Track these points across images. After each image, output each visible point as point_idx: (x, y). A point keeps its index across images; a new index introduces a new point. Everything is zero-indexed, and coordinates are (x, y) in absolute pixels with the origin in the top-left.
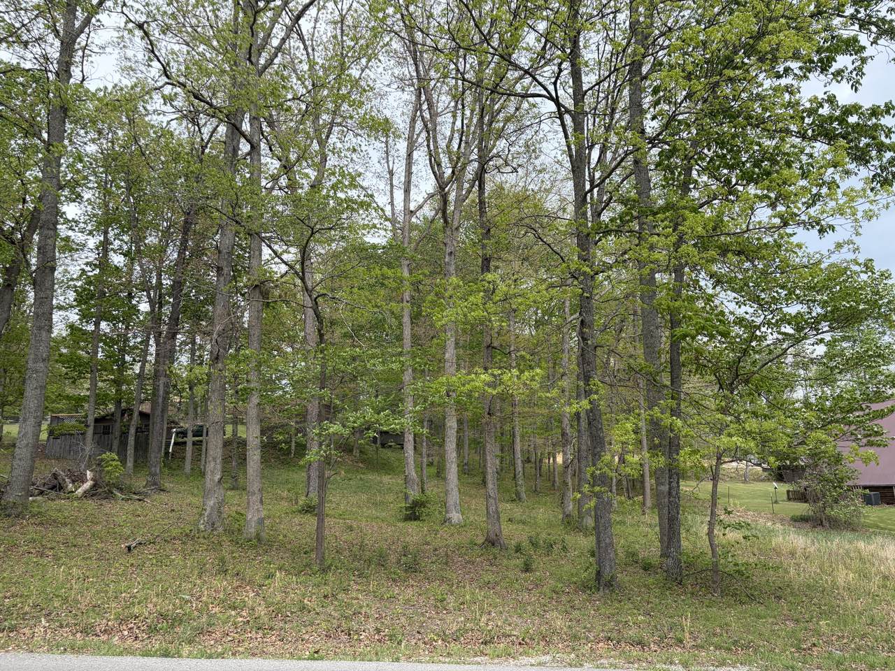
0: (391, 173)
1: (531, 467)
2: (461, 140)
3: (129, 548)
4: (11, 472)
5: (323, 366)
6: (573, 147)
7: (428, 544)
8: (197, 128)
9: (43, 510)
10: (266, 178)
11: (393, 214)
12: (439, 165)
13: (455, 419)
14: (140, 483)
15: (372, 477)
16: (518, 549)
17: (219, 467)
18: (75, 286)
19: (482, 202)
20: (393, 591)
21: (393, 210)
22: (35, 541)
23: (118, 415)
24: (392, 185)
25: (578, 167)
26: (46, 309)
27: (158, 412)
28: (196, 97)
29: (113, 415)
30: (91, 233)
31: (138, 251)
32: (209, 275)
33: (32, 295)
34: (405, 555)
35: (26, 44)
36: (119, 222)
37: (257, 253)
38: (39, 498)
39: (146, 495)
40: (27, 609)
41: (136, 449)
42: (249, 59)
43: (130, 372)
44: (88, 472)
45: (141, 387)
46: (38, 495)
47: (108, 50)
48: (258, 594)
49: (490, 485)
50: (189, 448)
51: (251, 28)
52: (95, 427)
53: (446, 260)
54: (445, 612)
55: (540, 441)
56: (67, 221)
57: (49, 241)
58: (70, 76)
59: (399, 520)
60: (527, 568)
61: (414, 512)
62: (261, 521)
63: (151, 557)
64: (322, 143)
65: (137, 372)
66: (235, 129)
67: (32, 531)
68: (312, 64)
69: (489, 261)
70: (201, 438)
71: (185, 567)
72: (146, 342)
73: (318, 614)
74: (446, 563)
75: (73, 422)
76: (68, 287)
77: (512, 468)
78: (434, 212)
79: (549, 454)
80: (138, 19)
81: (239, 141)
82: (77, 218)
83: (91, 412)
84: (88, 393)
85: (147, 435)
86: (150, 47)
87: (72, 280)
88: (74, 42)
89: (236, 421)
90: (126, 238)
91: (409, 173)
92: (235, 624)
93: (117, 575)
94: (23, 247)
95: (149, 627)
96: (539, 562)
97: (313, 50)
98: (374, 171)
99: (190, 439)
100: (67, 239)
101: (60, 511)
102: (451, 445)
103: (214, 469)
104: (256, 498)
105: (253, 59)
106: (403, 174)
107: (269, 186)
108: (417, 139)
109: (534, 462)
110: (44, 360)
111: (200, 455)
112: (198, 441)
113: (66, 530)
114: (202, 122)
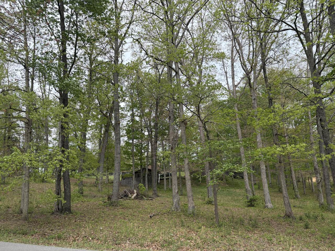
0: (226, 73)
1: (301, 184)
2: (253, 55)
3: (151, 217)
4: (113, 191)
5: (210, 148)
6: (306, 47)
7: (260, 216)
8: (157, 70)
9: (123, 204)
10: (182, 83)
11: (228, 88)
12: (245, 66)
13: (264, 166)
14: (151, 194)
15: (232, 190)
16: (301, 219)
17: (177, 187)
18: (125, 129)
19: (266, 77)
20: (249, 235)
21: (228, 86)
22: (122, 214)
23: (142, 170)
24: (227, 77)
25: (310, 55)
26: (118, 137)
27: (154, 169)
28: (157, 60)
29: (140, 170)
30: (129, 111)
31: (143, 115)
32: (166, 120)
33: (113, 133)
34: (251, 221)
35: (105, 54)
36: (136, 107)
37: (182, 110)
38: (121, 200)
39: (153, 198)
40: (123, 237)
41: (148, 182)
42: (172, 42)
43: (144, 156)
44: (135, 190)
45: (148, 161)
46: (121, 199)
47: (128, 50)
48: (196, 235)
49: (284, 192)
50: (165, 181)
51: (172, 32)
52: (135, 175)
53: (253, 102)
54: (273, 245)
55: (303, 173)
56: (122, 108)
57: (117, 115)
58: (118, 61)
59: (246, 207)
60: (307, 227)
61: (251, 203)
62: (194, 207)
63: (158, 220)
64: (200, 67)
65: (146, 155)
66: (170, 68)
67: (121, 211)
68: (193, 39)
69: (272, 100)
70: (168, 177)
71: (170, 224)
72: (148, 145)
73: (220, 243)
74: (269, 224)
75: (128, 174)
76: (123, 130)
77: (292, 185)
78: (245, 85)
79: (308, 178)
80: (136, 38)
81: (172, 72)
82: (124, 107)
83: (133, 170)
84: (132, 164)
85: (151, 177)
86: (141, 46)
87: (124, 127)
88: (119, 50)
89: (180, 170)
90: (139, 111)
91: (233, 71)
92: (190, 245)
93: (148, 226)
94: (110, 118)
95: (161, 245)
96: (312, 224)
97: (193, 34)
98: (219, 73)
99: (165, 178)
100: (122, 114)
101: (128, 204)
102: (264, 176)
103: (175, 188)
104: (191, 199)
105: (174, 42)
106: (231, 72)
107: (183, 85)
108: (235, 58)
109: (302, 182)
110: (119, 154)
111: (169, 183)
112: (167, 178)
113: (131, 210)
114: (159, 68)
